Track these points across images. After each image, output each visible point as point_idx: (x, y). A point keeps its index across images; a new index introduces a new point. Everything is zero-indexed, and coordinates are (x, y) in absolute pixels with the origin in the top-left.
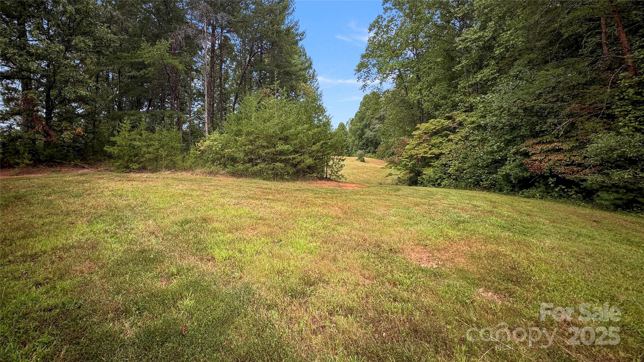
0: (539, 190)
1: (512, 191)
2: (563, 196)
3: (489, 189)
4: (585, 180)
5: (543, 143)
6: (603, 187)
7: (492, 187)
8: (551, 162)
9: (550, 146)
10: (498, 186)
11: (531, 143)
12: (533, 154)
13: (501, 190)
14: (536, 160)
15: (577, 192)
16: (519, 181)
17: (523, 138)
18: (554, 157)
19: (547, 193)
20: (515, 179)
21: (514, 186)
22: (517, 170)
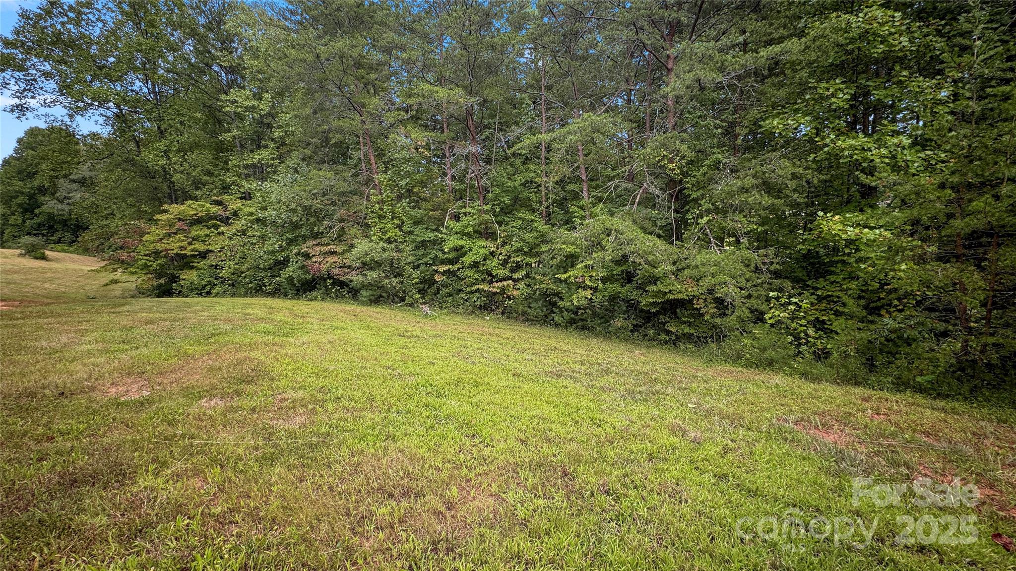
0: (320, 292)
1: (296, 294)
2: (339, 297)
3: (273, 294)
4: (351, 281)
5: (322, 245)
6: (364, 287)
7: (277, 292)
8: (328, 264)
9: (327, 249)
10: (283, 291)
11: (311, 243)
12: (314, 256)
13: (286, 295)
14: (316, 262)
15: (349, 292)
16: (303, 285)
17: (305, 238)
18: (331, 259)
19: (327, 295)
20: (298, 281)
21: (298, 290)
22: (299, 272)
